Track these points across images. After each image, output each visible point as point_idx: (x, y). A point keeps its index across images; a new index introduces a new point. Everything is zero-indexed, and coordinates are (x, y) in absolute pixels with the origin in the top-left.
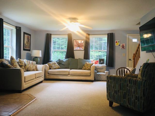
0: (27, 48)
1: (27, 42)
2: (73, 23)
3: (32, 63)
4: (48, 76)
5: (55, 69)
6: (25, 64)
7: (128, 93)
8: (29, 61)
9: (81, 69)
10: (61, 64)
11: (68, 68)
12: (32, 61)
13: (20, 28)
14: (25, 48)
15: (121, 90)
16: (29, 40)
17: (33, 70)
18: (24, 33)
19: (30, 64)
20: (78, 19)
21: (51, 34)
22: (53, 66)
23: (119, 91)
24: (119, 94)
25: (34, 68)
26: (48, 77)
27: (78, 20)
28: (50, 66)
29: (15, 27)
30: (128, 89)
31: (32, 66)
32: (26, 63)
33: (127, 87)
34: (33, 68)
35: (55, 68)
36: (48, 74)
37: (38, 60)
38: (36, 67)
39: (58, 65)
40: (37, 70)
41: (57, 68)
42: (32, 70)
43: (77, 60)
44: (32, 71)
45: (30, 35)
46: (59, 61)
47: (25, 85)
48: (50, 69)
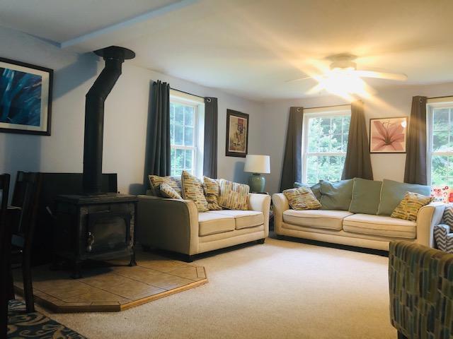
0: (238, 149)
1: (237, 134)
2: (338, 69)
3: (238, 188)
4: (283, 227)
5: (305, 208)
6: (220, 191)
7: (441, 313)
8: (230, 182)
9: (388, 215)
10: (325, 196)
11: (347, 210)
12: (239, 184)
13: (215, 100)
14: (229, 151)
15: (423, 298)
16: (243, 130)
17: (239, 208)
18: (230, 112)
19: (232, 192)
20: (355, 57)
21: (302, 109)
22: (299, 199)
23: (417, 299)
24: (419, 310)
25: (243, 202)
26: (281, 230)
27: (356, 61)
28: (289, 199)
29: (203, 100)
30: (443, 296)
31: (236, 198)
32: (223, 188)
33: (439, 290)
34: (239, 203)
35: (303, 205)
36: (283, 221)
37: (260, 181)
38: (248, 201)
39: (313, 197)
40: (249, 209)
41: (309, 207)
42: (236, 206)
43: (379, 183)
44: (236, 209)
45: (247, 116)
46: (319, 187)
47: (201, 244)
48: (291, 208)
